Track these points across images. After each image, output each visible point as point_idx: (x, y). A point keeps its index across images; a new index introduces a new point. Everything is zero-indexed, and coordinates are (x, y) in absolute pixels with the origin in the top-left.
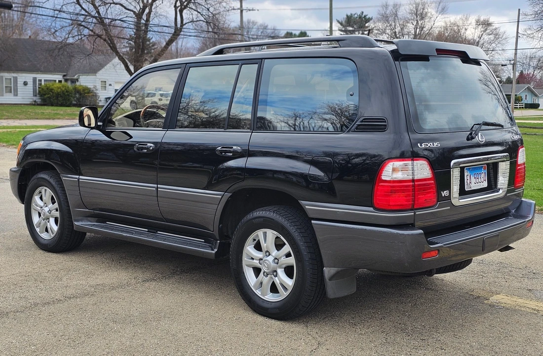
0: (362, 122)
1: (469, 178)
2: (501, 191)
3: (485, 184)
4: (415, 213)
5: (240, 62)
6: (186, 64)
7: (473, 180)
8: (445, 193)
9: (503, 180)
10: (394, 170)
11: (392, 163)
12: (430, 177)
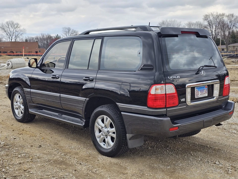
0: (143, 66)
1: (197, 92)
2: (215, 98)
3: (206, 95)
4: (167, 109)
5: (95, 38)
6: (73, 39)
7: (200, 93)
8: (183, 100)
9: (216, 93)
10: (156, 89)
11: (155, 86)
12: (175, 92)
